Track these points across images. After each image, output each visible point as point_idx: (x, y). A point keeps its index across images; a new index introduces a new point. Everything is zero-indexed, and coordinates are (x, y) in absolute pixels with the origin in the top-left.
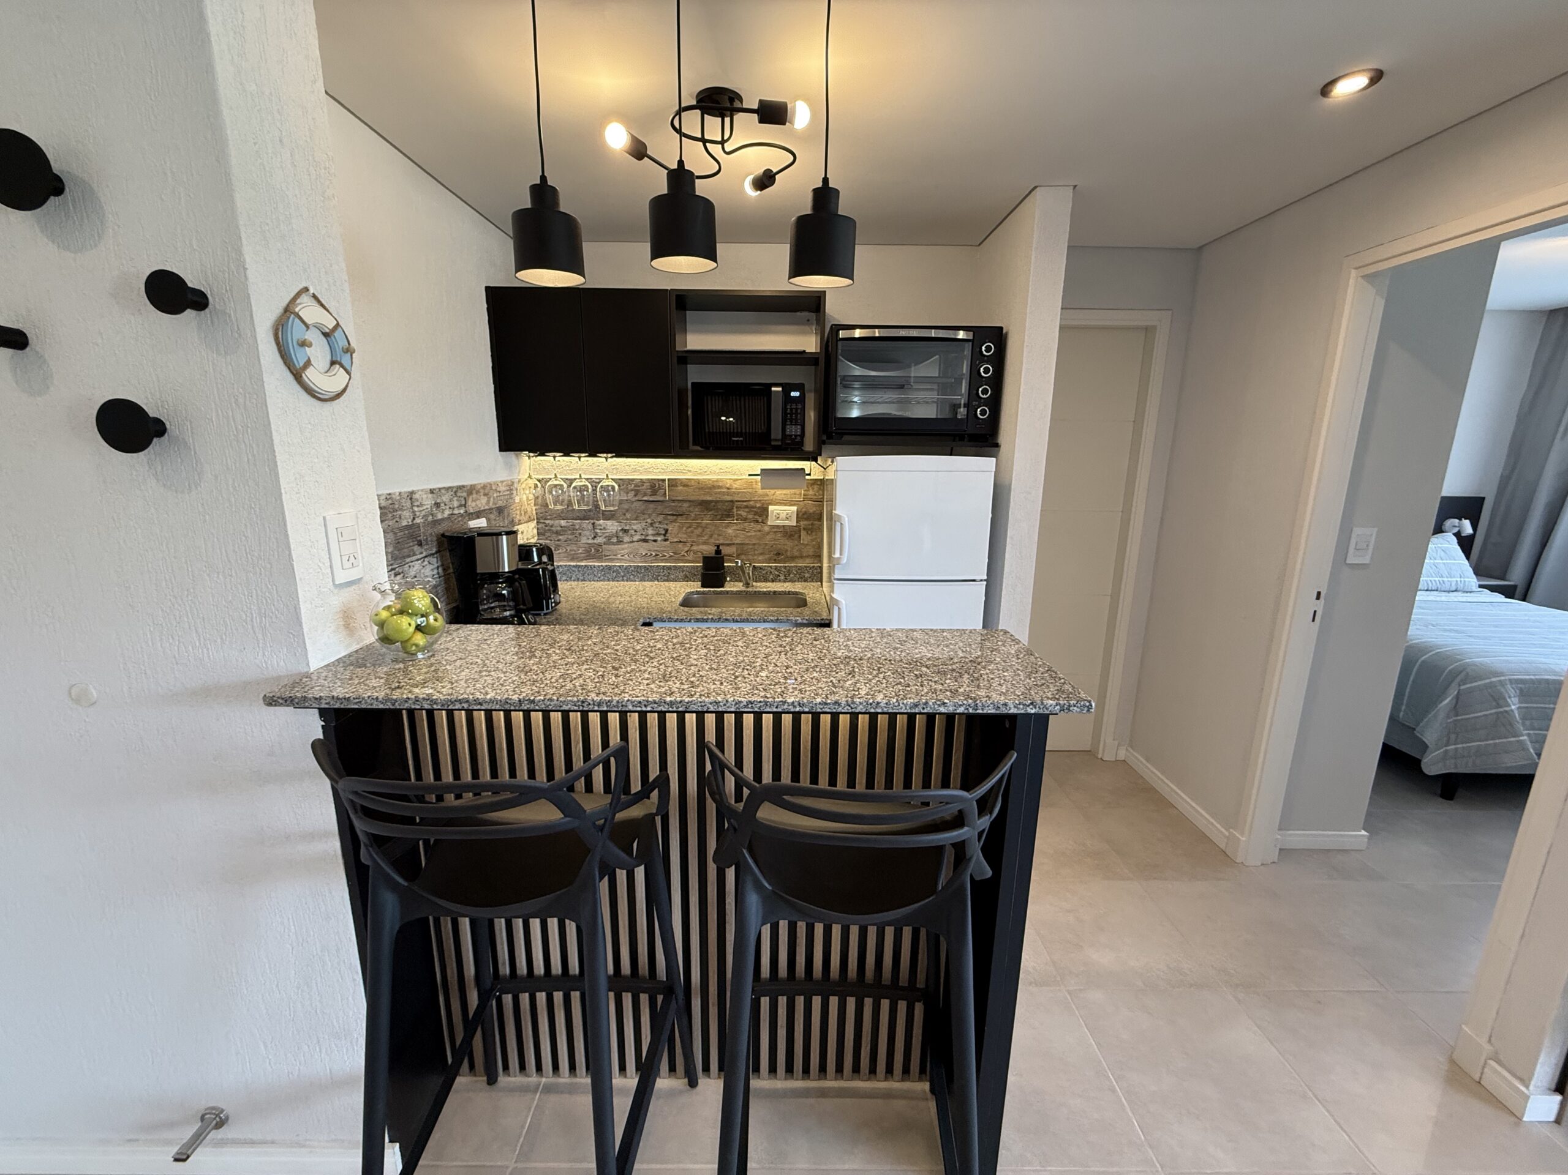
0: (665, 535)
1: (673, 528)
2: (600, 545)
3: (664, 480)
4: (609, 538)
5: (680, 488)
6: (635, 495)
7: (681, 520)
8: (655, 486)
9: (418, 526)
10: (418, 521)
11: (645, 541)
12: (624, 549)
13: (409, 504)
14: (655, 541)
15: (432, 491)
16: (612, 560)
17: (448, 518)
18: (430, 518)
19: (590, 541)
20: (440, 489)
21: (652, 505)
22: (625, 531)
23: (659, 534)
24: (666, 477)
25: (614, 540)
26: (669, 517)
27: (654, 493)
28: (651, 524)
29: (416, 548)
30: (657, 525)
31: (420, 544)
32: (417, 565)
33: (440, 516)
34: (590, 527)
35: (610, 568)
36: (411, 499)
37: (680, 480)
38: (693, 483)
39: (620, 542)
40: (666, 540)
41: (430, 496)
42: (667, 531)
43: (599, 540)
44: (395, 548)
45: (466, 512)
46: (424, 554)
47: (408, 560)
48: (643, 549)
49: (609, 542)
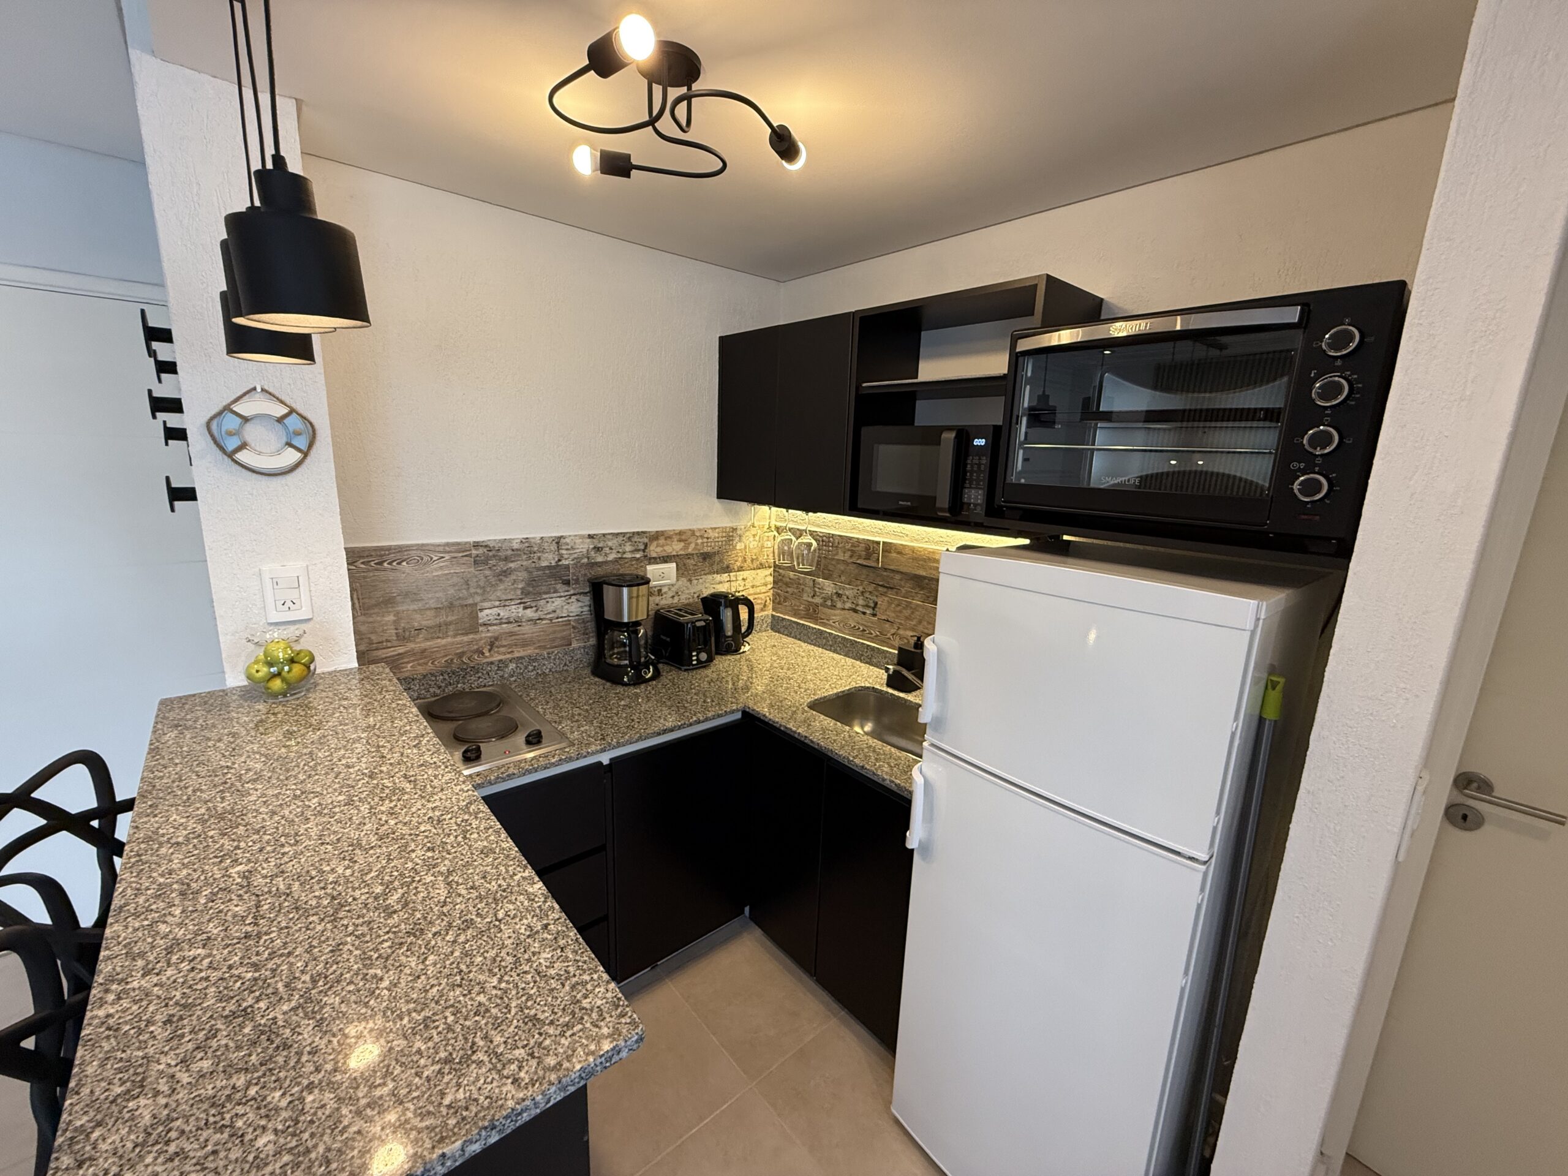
0: (873, 609)
1: (882, 602)
2: (817, 605)
3: (878, 543)
4: (825, 599)
5: (894, 555)
6: (851, 557)
7: (891, 594)
8: (870, 548)
9: (567, 567)
10: (564, 562)
11: (855, 611)
12: (837, 615)
13: (554, 547)
19: (810, 599)
22: (839, 595)
23: (867, 606)
24: (881, 539)
25: (829, 603)
26: (880, 589)
27: (868, 558)
28: (862, 593)
29: (559, 586)
30: (867, 595)
31: (567, 583)
32: (558, 602)
34: (811, 584)
35: (822, 632)
36: (558, 543)
40: (874, 615)
42: (876, 604)
43: (817, 600)
44: (528, 585)
45: (645, 556)
46: (572, 592)
47: (545, 596)
49: (824, 605)
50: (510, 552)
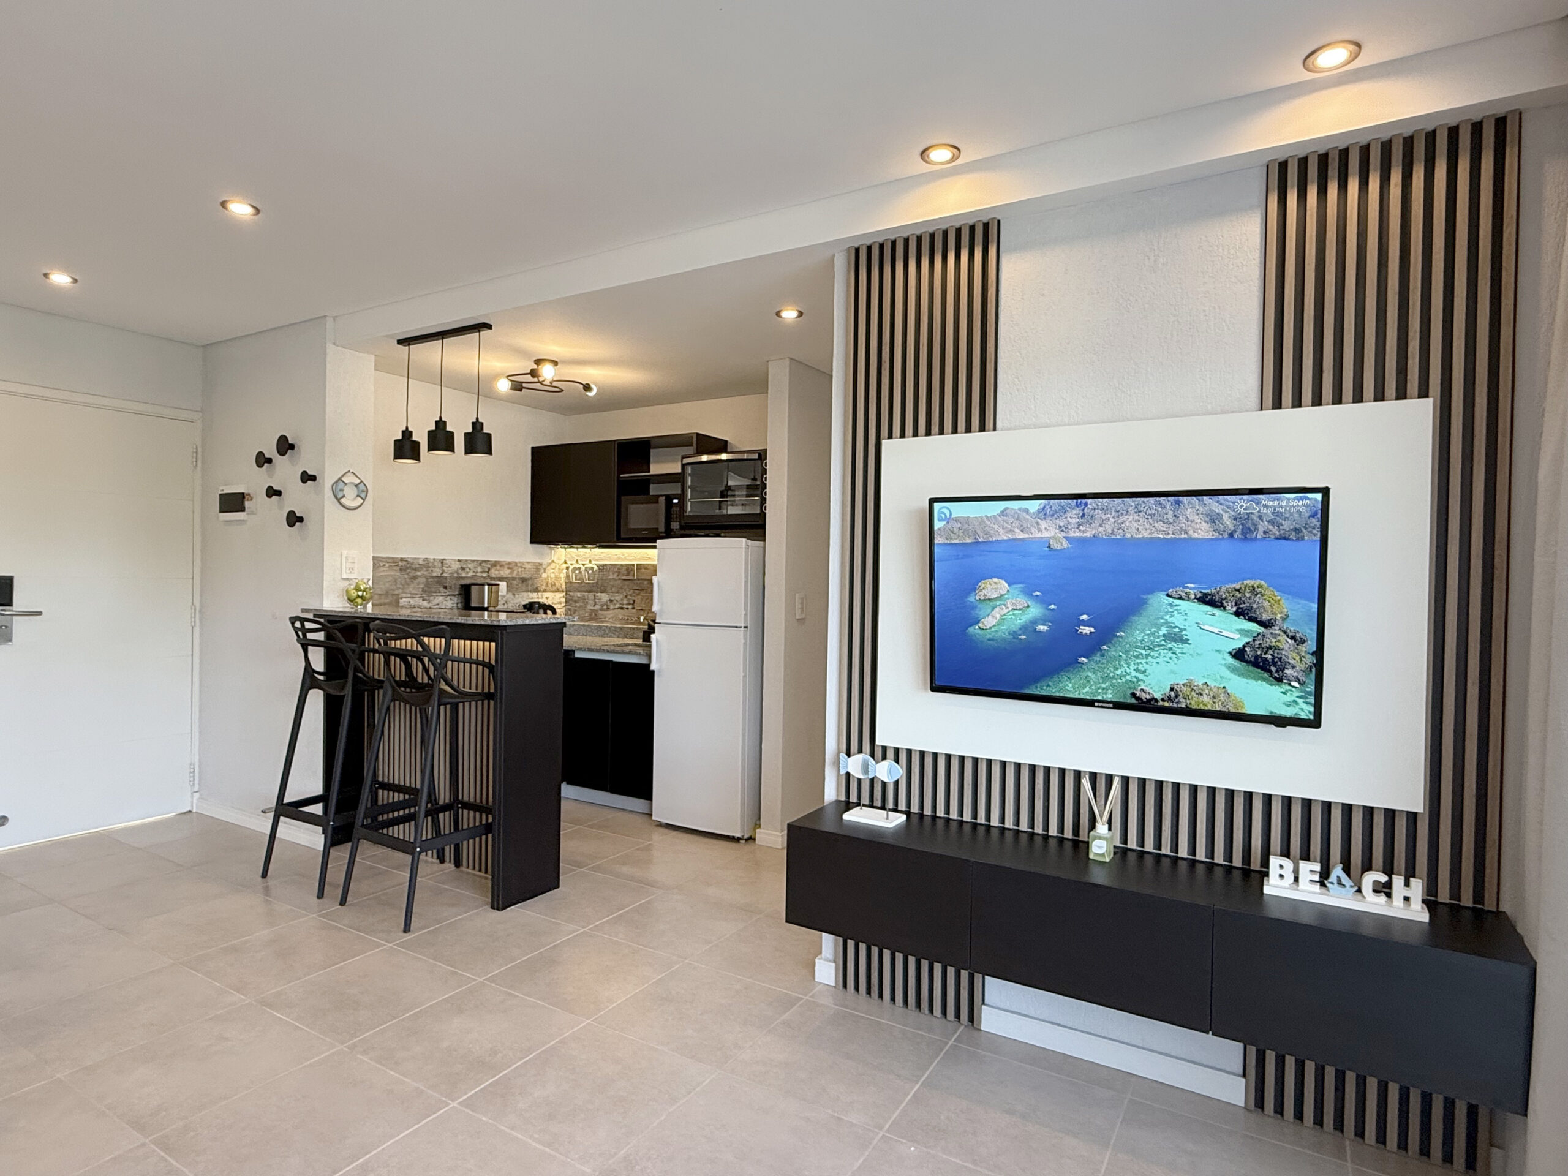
0: (633, 604)
1: (638, 599)
2: (597, 611)
3: (633, 565)
4: (602, 605)
5: (643, 570)
6: (618, 575)
7: (642, 593)
8: (629, 568)
9: (446, 578)
10: (445, 575)
11: (622, 608)
12: (610, 614)
13: (440, 565)
14: (627, 609)
15: (459, 561)
16: (602, 622)
17: (473, 577)
18: (456, 575)
19: (592, 608)
20: (467, 560)
21: (627, 583)
22: (611, 601)
23: (629, 604)
24: (635, 563)
25: (605, 607)
26: (636, 591)
27: (628, 574)
28: (626, 596)
29: (442, 589)
30: (629, 597)
31: (445, 587)
32: (441, 599)
33: (464, 575)
34: (593, 597)
35: (600, 627)
36: (442, 563)
37: (643, 564)
38: (650, 567)
39: (608, 609)
40: (633, 608)
41: (458, 563)
42: (634, 601)
43: (597, 607)
44: (426, 586)
45: (489, 576)
46: (448, 593)
47: (434, 594)
48: (621, 614)
49: (601, 610)
50: (418, 566)
